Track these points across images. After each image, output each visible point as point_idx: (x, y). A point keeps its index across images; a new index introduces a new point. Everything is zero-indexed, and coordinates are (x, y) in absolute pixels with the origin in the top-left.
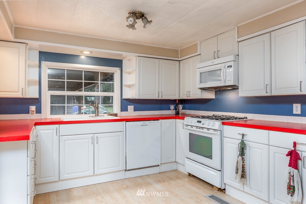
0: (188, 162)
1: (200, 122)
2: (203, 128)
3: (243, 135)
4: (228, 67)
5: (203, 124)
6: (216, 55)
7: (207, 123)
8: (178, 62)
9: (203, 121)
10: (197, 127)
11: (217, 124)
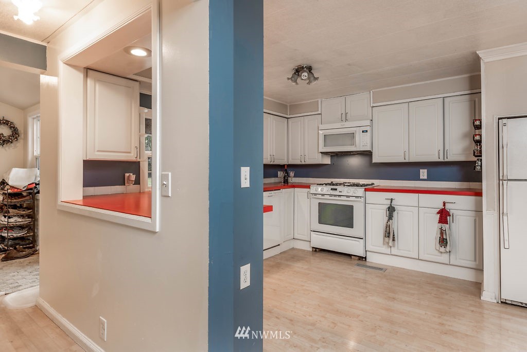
0: (315, 235)
1: (336, 189)
2: (340, 196)
3: (392, 199)
4: (363, 132)
5: (340, 192)
6: (345, 117)
7: (345, 191)
8: (286, 119)
9: (338, 188)
10: (331, 195)
11: (360, 191)
